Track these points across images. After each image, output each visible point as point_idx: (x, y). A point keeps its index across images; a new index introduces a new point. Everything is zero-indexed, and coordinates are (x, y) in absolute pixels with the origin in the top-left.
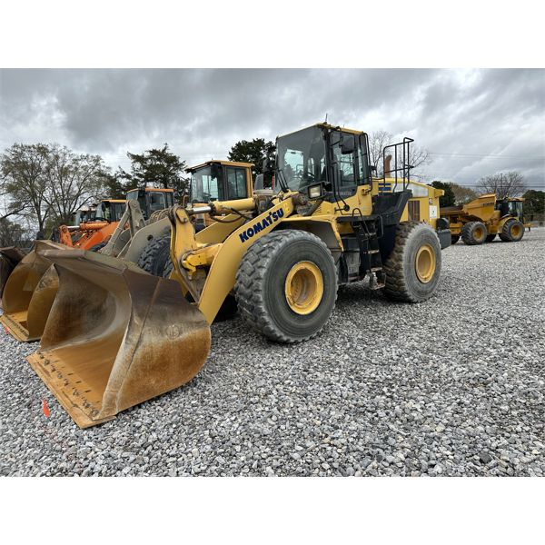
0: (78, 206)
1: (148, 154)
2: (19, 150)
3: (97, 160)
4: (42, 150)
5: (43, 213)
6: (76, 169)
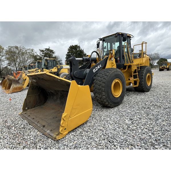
0: (27, 63)
1: (45, 50)
2: (10, 48)
3: (32, 50)
4: (17, 48)
5: (17, 66)
6: (26, 53)
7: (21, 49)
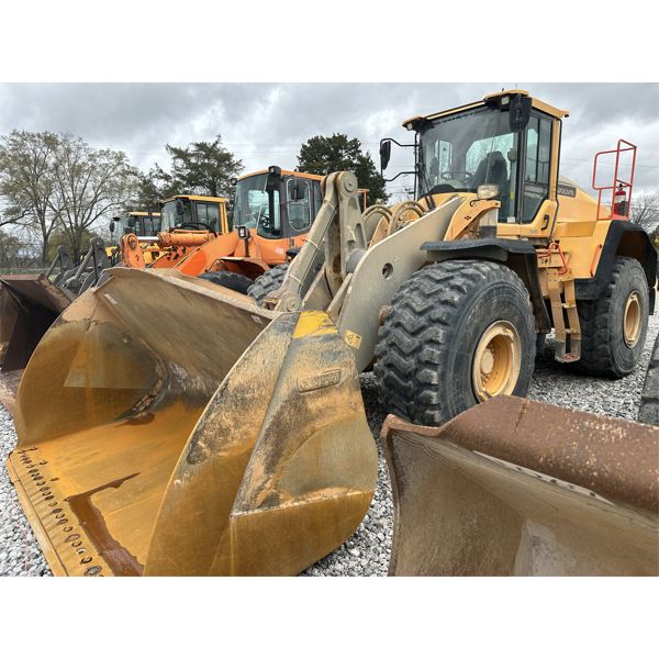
0: (93, 216)
1: (194, 148)
2: (19, 139)
3: (120, 158)
4: (50, 141)
5: (48, 223)
6: (93, 167)
7: (69, 151)
